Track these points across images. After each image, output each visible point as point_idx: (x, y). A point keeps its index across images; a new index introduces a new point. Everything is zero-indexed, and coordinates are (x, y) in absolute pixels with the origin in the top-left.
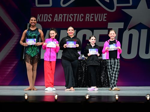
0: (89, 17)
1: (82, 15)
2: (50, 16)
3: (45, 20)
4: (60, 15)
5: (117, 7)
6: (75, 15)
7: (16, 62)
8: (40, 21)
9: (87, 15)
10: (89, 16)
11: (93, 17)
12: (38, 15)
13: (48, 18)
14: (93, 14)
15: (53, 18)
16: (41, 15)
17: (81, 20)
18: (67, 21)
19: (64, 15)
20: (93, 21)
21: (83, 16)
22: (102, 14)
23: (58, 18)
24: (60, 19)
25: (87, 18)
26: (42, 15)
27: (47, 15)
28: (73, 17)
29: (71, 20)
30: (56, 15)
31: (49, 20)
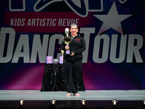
0: (61, 22)
1: (55, 20)
2: (24, 20)
3: (19, 24)
4: (33, 19)
5: (89, 12)
6: (48, 20)
8: (13, 25)
9: (60, 20)
11: (65, 22)
12: (12, 19)
13: (22, 23)
14: (66, 19)
15: (26, 22)
16: (14, 19)
17: (54, 24)
18: (40, 25)
19: (37, 19)
20: (65, 25)
21: (56, 21)
22: (74, 19)
23: (32, 22)
24: (33, 24)
25: (59, 22)
26: (15, 20)
27: (20, 19)
28: (46, 22)
29: (44, 24)
30: (30, 20)
31: (22, 24)
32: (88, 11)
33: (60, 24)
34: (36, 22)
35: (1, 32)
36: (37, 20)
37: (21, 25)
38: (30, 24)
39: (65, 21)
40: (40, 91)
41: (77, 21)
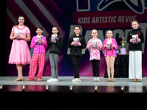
0: (121, 19)
1: (115, 18)
2: (89, 19)
3: (85, 22)
4: (97, 18)
5: (145, 10)
6: (110, 17)
7: (62, 57)
8: (80, 23)
9: (119, 17)
10: (121, 18)
11: (124, 19)
12: (79, 18)
13: (87, 21)
14: (125, 16)
15: (91, 20)
16: (81, 18)
17: (115, 21)
18: (103, 22)
19: (100, 17)
20: (124, 22)
21: (116, 18)
22: (132, 16)
23: (96, 20)
24: (97, 21)
25: (119, 19)
26: (82, 19)
27: (86, 18)
28: (108, 19)
29: (106, 21)
30: (94, 18)
31: (88, 22)
32: (144, 8)
33: (120, 20)
34: (99, 20)
35: (71, 29)
38: (94, 22)
39: (124, 18)
40: (104, 77)
41: (135, 18)
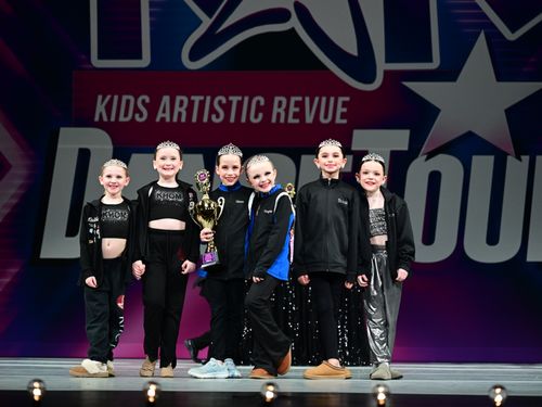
0: (283, 109)
1: (258, 102)
2: (143, 101)
3: (126, 115)
4: (178, 98)
5: (387, 73)
6: (235, 99)
7: (14, 271)
8: (105, 119)
9: (277, 99)
10: (284, 106)
11: (297, 110)
12: (100, 97)
13: (137, 110)
14: (300, 99)
15: (153, 108)
16: (109, 97)
17: (256, 117)
18: (205, 119)
19: (193, 98)
20: (297, 121)
21: (262, 103)
22: (332, 99)
23: (172, 109)
24: (180, 114)
25: (276, 110)
26: (112, 100)
27: (132, 98)
28: (227, 107)
29: (218, 116)
30: (166, 99)
31: (137, 116)
32: (382, 66)
33: (279, 115)
34: (190, 110)
35: (59, 146)
36: (193, 102)
37: (133, 117)
38: (167, 116)
39: (297, 104)
41: (343, 106)
